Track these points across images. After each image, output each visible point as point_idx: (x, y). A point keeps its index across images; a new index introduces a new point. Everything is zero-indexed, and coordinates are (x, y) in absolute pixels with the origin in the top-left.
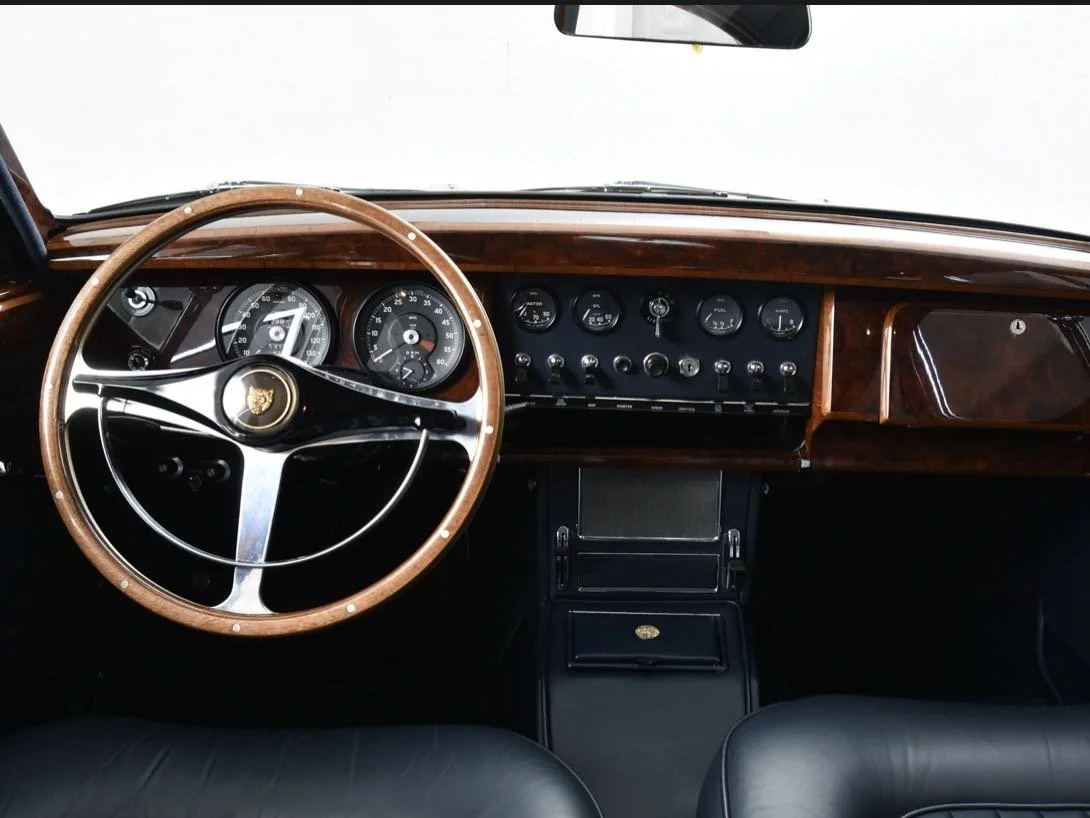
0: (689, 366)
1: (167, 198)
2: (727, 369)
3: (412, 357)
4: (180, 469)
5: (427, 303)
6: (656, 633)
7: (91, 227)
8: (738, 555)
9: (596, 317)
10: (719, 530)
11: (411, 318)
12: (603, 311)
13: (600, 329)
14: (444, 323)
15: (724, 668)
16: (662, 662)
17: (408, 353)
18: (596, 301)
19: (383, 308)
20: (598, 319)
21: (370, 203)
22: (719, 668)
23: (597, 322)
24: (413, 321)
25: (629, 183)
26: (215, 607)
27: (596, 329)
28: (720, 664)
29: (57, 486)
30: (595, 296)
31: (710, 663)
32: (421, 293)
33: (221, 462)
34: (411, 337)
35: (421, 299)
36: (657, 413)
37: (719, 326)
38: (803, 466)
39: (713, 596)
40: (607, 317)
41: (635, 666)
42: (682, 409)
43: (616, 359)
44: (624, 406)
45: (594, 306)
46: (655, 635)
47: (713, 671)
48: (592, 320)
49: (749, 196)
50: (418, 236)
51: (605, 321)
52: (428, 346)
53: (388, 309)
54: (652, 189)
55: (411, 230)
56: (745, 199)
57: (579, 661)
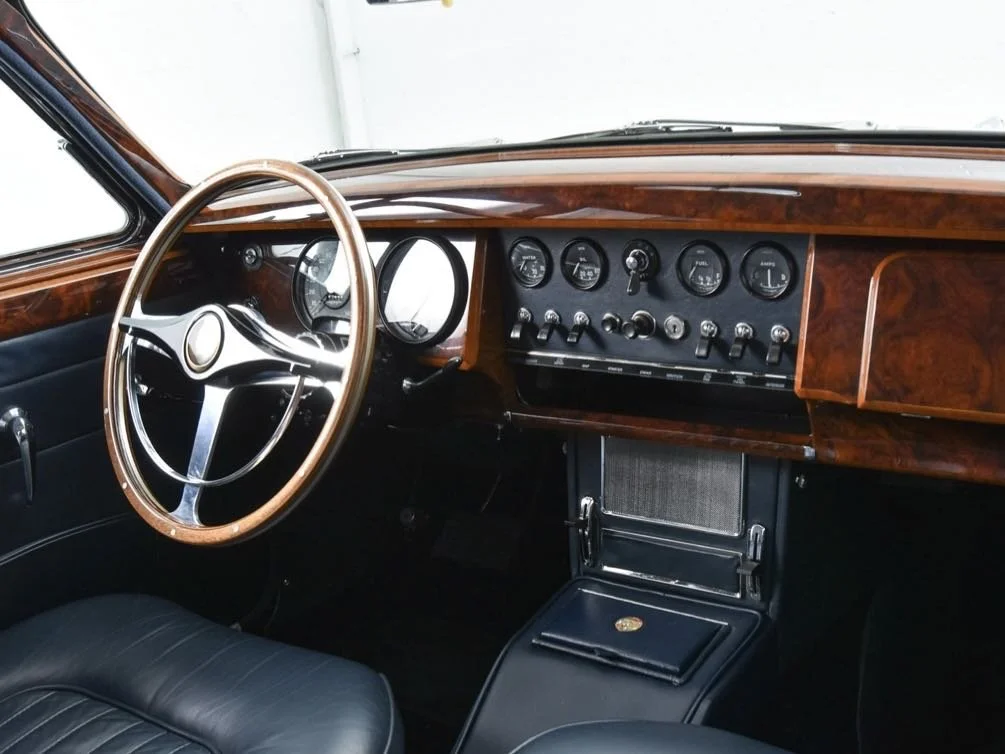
2: (713, 332)
8: (759, 557)
10: (741, 525)
15: (680, 681)
22: (675, 679)
26: (170, 513)
28: (679, 675)
30: (580, 249)
31: (667, 672)
36: (645, 379)
37: (705, 282)
38: (807, 454)
39: (734, 602)
42: (670, 376)
43: (604, 317)
44: (615, 369)
47: (670, 683)
49: (782, 126)
56: (777, 129)
57: (542, 638)
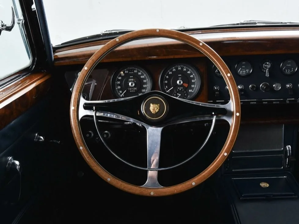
0: (277, 86)
1: (87, 38)
2: (291, 87)
3: (180, 89)
4: (92, 135)
5: (185, 70)
6: (268, 185)
7: (64, 50)
9: (243, 71)
10: (283, 146)
11: (179, 75)
12: (245, 69)
13: (244, 75)
14: (191, 76)
15: (297, 197)
16: (274, 196)
17: (178, 88)
18: (244, 65)
19: (169, 73)
20: (244, 72)
21: (183, 33)
22: (295, 197)
23: (243, 73)
24: (180, 77)
25: (248, 21)
26: (142, 186)
27: (243, 75)
28: (295, 195)
29: (79, 145)
30: (243, 63)
31: (292, 195)
32: (182, 66)
33: (106, 132)
34: (180, 82)
35: (182, 68)
36: (265, 105)
37: (288, 71)
39: (282, 170)
40: (247, 70)
41: (265, 198)
42: (274, 103)
43: (250, 86)
44: (253, 103)
45: (243, 67)
46: (268, 186)
48: (241, 72)
50: (203, 44)
51: (246, 72)
52: (186, 85)
53: (170, 73)
54: (258, 23)
55: (201, 42)
57: (244, 197)
